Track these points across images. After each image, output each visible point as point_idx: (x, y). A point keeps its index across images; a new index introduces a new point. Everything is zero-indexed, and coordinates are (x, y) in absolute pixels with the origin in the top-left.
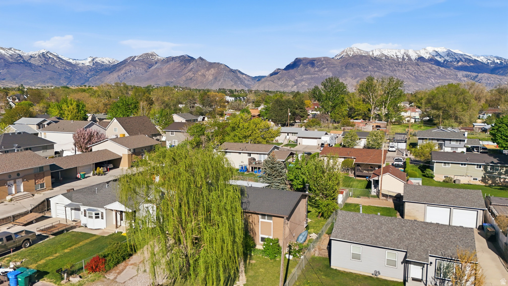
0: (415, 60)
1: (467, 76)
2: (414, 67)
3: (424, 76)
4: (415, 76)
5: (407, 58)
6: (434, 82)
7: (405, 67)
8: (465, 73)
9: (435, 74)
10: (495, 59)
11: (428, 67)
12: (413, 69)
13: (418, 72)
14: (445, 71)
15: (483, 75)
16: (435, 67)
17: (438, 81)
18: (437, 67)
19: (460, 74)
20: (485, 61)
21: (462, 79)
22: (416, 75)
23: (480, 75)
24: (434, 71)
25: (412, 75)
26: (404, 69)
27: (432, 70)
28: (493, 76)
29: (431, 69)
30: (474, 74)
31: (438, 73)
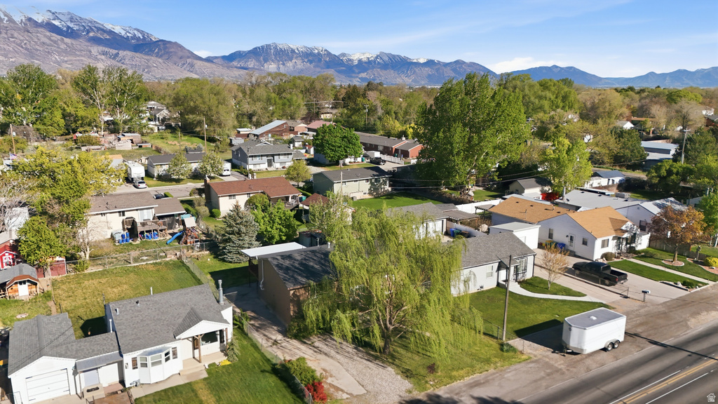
0: (21, 23)
1: (104, 53)
2: (22, 34)
3: (41, 49)
4: (26, 49)
5: (6, 18)
6: (59, 60)
7: (6, 33)
8: (101, 48)
9: (59, 48)
10: (136, 32)
11: (45, 36)
12: (22, 38)
13: (30, 42)
14: (72, 44)
15: (125, 53)
16: (55, 37)
17: (66, 59)
18: (59, 37)
19: (95, 50)
20: (123, 33)
21: (99, 57)
22: (29, 47)
23: (122, 53)
24: (55, 42)
25: (22, 48)
26: (6, 36)
27: (52, 41)
28: (138, 55)
29: (50, 39)
30: (115, 52)
31: (63, 46)
